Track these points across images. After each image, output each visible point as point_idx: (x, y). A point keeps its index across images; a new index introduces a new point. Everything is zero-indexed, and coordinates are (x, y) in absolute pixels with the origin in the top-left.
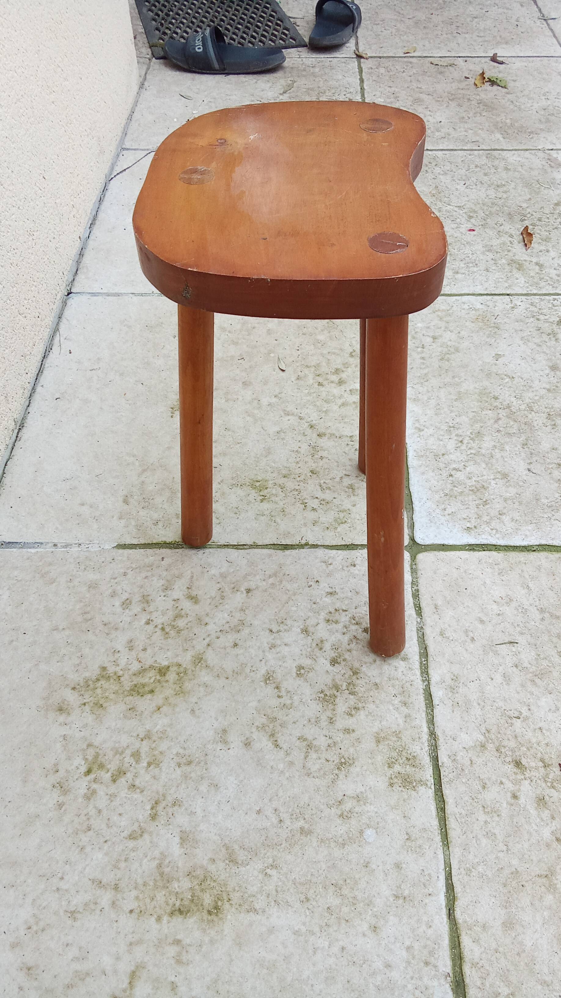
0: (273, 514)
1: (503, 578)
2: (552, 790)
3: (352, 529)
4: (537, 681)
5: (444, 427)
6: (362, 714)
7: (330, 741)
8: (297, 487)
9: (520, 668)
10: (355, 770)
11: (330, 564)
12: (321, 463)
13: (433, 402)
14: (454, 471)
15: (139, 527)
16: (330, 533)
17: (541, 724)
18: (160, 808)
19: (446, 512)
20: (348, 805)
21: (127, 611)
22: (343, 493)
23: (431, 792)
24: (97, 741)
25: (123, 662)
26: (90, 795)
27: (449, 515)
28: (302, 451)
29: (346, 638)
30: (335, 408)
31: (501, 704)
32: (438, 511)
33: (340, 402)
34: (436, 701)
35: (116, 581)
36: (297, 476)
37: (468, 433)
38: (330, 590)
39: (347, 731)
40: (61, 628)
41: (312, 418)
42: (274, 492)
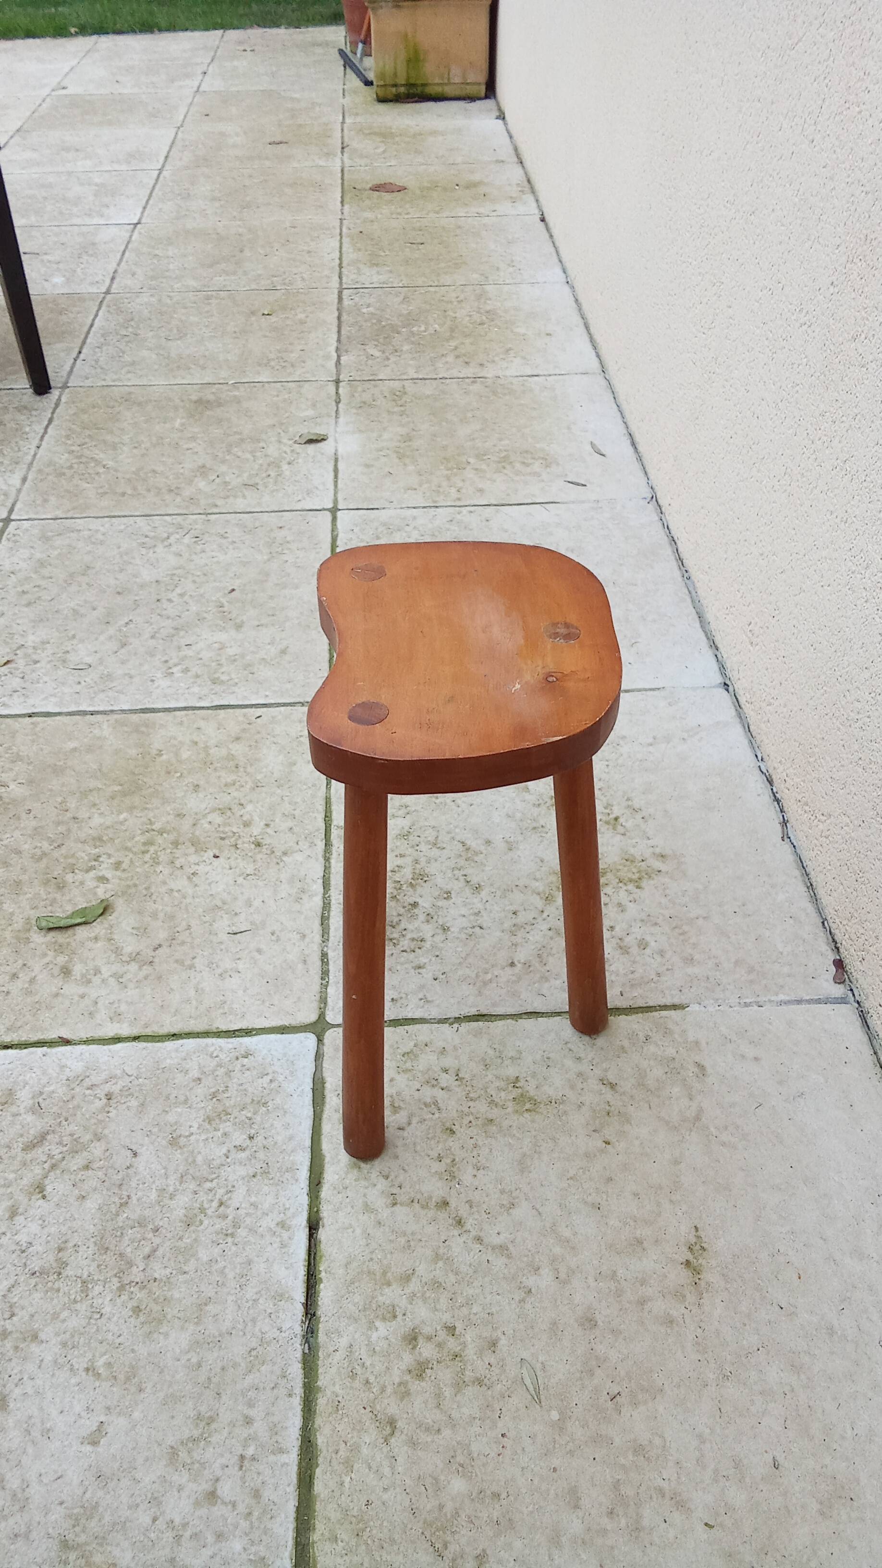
0: (499, 1061)
1: (222, 998)
2: (236, 831)
3: (395, 1046)
4: (219, 904)
5: (242, 1232)
7: (416, 848)
8: (471, 1104)
9: (233, 913)
11: (421, 999)
12: (439, 1149)
13: (250, 1293)
14: (244, 1145)
15: (667, 1032)
16: (423, 1038)
17: (229, 872)
19: (269, 1077)
21: (639, 938)
24: (619, 837)
25: (622, 894)
27: (267, 1074)
28: (470, 1170)
29: (402, 926)
30: (421, 1269)
31: (260, 883)
32: (281, 1078)
33: (414, 1285)
34: (320, 881)
35: (665, 967)
36: (474, 1123)
37: (206, 1222)
40: (701, 919)
41: (461, 1240)
42: (503, 1094)
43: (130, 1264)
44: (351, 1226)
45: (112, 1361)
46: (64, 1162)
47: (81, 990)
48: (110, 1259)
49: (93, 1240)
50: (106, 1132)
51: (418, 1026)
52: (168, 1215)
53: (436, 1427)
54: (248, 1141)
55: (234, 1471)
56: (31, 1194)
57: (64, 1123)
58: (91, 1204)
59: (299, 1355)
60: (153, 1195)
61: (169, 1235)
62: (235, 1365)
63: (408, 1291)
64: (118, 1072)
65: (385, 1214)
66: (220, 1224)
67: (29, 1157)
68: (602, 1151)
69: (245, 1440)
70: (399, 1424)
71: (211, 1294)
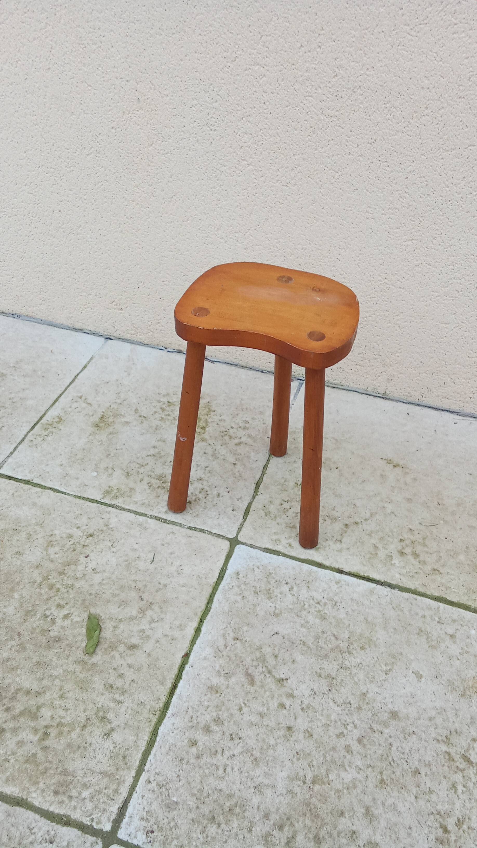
0: (284, 486)
1: (195, 576)
2: (72, 543)
3: (260, 517)
4: (126, 563)
5: (336, 599)
6: (147, 487)
7: (140, 473)
9: (137, 558)
10: (123, 477)
11: (238, 500)
13: (367, 603)
14: (290, 587)
16: (260, 506)
17: (103, 553)
18: (143, 419)
19: (256, 568)
20: (110, 471)
21: (242, 422)
22: (290, 521)
23: (98, 499)
26: (159, 402)
27: (253, 568)
28: (334, 512)
30: (373, 541)
31: (123, 541)
32: (258, 564)
33: (380, 546)
34: (138, 516)
37: (326, 611)
38: (221, 495)
39: (141, 480)
40: (242, 401)
41: (365, 525)
43: (338, 647)
44: (346, 559)
45: (384, 663)
46: (269, 667)
47: (153, 641)
48: (332, 655)
49: (319, 660)
50: (258, 644)
51: (253, 506)
52: (317, 626)
53: (439, 557)
54: (288, 585)
55: (443, 627)
56: (282, 685)
57: (244, 663)
58: (299, 658)
59: (399, 592)
60: (304, 630)
61: (328, 627)
62: (398, 615)
63: (382, 549)
64: (222, 632)
65: (344, 546)
66: (329, 606)
67: (258, 683)
68: (340, 471)
69: (431, 619)
70: (435, 567)
71: (363, 617)
